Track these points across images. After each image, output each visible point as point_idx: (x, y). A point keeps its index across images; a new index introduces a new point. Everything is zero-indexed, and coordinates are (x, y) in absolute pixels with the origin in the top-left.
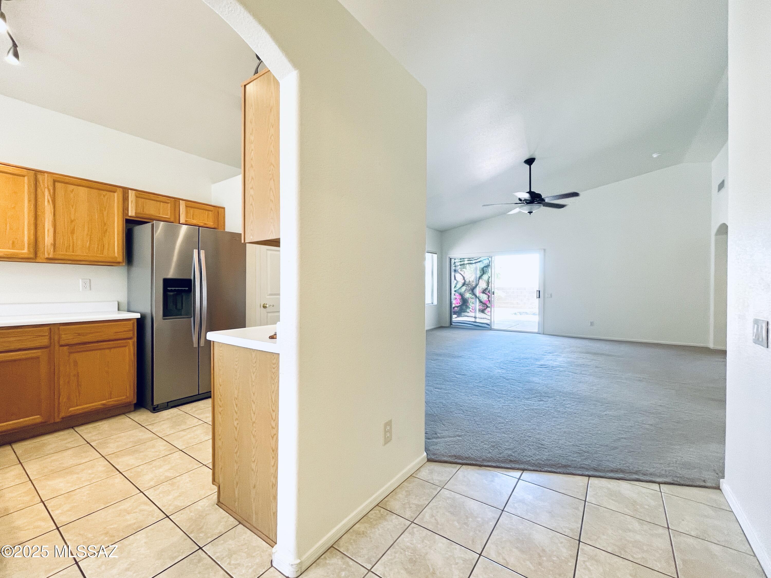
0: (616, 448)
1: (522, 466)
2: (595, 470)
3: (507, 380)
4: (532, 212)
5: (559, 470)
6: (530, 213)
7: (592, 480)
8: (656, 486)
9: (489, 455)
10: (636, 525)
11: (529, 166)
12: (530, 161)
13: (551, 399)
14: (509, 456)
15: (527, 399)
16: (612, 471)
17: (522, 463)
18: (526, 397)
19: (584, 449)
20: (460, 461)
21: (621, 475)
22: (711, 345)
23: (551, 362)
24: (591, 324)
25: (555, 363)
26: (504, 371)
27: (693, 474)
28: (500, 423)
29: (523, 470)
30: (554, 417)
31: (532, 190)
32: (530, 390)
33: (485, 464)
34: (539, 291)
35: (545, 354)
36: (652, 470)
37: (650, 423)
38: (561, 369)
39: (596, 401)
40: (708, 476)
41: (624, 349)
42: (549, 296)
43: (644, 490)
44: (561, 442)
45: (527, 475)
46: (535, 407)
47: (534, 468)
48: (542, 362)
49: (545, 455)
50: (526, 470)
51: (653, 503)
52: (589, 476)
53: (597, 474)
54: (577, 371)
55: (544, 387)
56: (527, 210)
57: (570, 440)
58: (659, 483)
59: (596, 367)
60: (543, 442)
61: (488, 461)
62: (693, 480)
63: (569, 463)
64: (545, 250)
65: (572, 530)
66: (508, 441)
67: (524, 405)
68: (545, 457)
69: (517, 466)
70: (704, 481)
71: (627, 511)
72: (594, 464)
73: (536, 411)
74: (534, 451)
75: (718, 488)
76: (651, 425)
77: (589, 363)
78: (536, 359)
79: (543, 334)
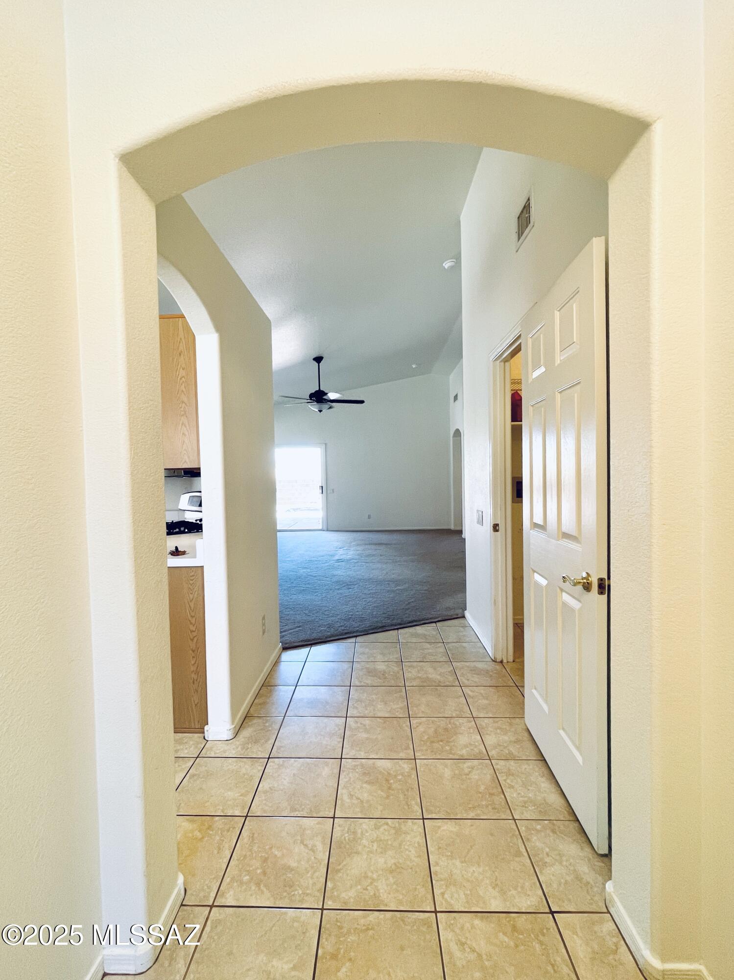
0: (409, 609)
1: (355, 634)
2: (400, 624)
3: (315, 577)
4: (322, 411)
5: (379, 631)
6: (320, 411)
7: (400, 631)
8: (434, 625)
9: (329, 634)
10: (428, 646)
11: (317, 364)
12: (318, 359)
13: (356, 586)
14: (344, 630)
15: (338, 589)
16: (410, 622)
17: (354, 632)
18: (336, 588)
19: (390, 614)
20: (309, 643)
21: (415, 624)
22: (452, 527)
23: (344, 556)
24: (368, 517)
25: (349, 557)
26: (309, 570)
27: (451, 613)
28: (326, 611)
29: (356, 636)
30: (364, 598)
31: (321, 389)
32: (337, 582)
33: (329, 639)
34: (322, 487)
35: (337, 549)
36: (431, 616)
37: (425, 589)
38: (355, 561)
39: (389, 581)
40: (459, 611)
41: (395, 537)
42: (331, 491)
43: (429, 628)
44: (374, 613)
45: (359, 639)
46: (347, 594)
47: (363, 634)
48: (337, 558)
49: (368, 624)
50: (358, 636)
51: (434, 633)
52: (398, 629)
53: (402, 626)
54: (368, 561)
55: (347, 577)
56: (317, 409)
57: (380, 611)
58: (435, 622)
59: (381, 555)
60: (363, 616)
61: (330, 637)
62: (451, 616)
63: (384, 624)
64: (326, 444)
65: (396, 658)
66: (338, 622)
67: (337, 594)
68: (368, 625)
69: (351, 635)
70: (457, 615)
71: (422, 641)
72: (399, 621)
73: (349, 597)
74: (359, 623)
75: (464, 617)
76: (425, 590)
77: (374, 553)
78: (331, 556)
79: (327, 530)
